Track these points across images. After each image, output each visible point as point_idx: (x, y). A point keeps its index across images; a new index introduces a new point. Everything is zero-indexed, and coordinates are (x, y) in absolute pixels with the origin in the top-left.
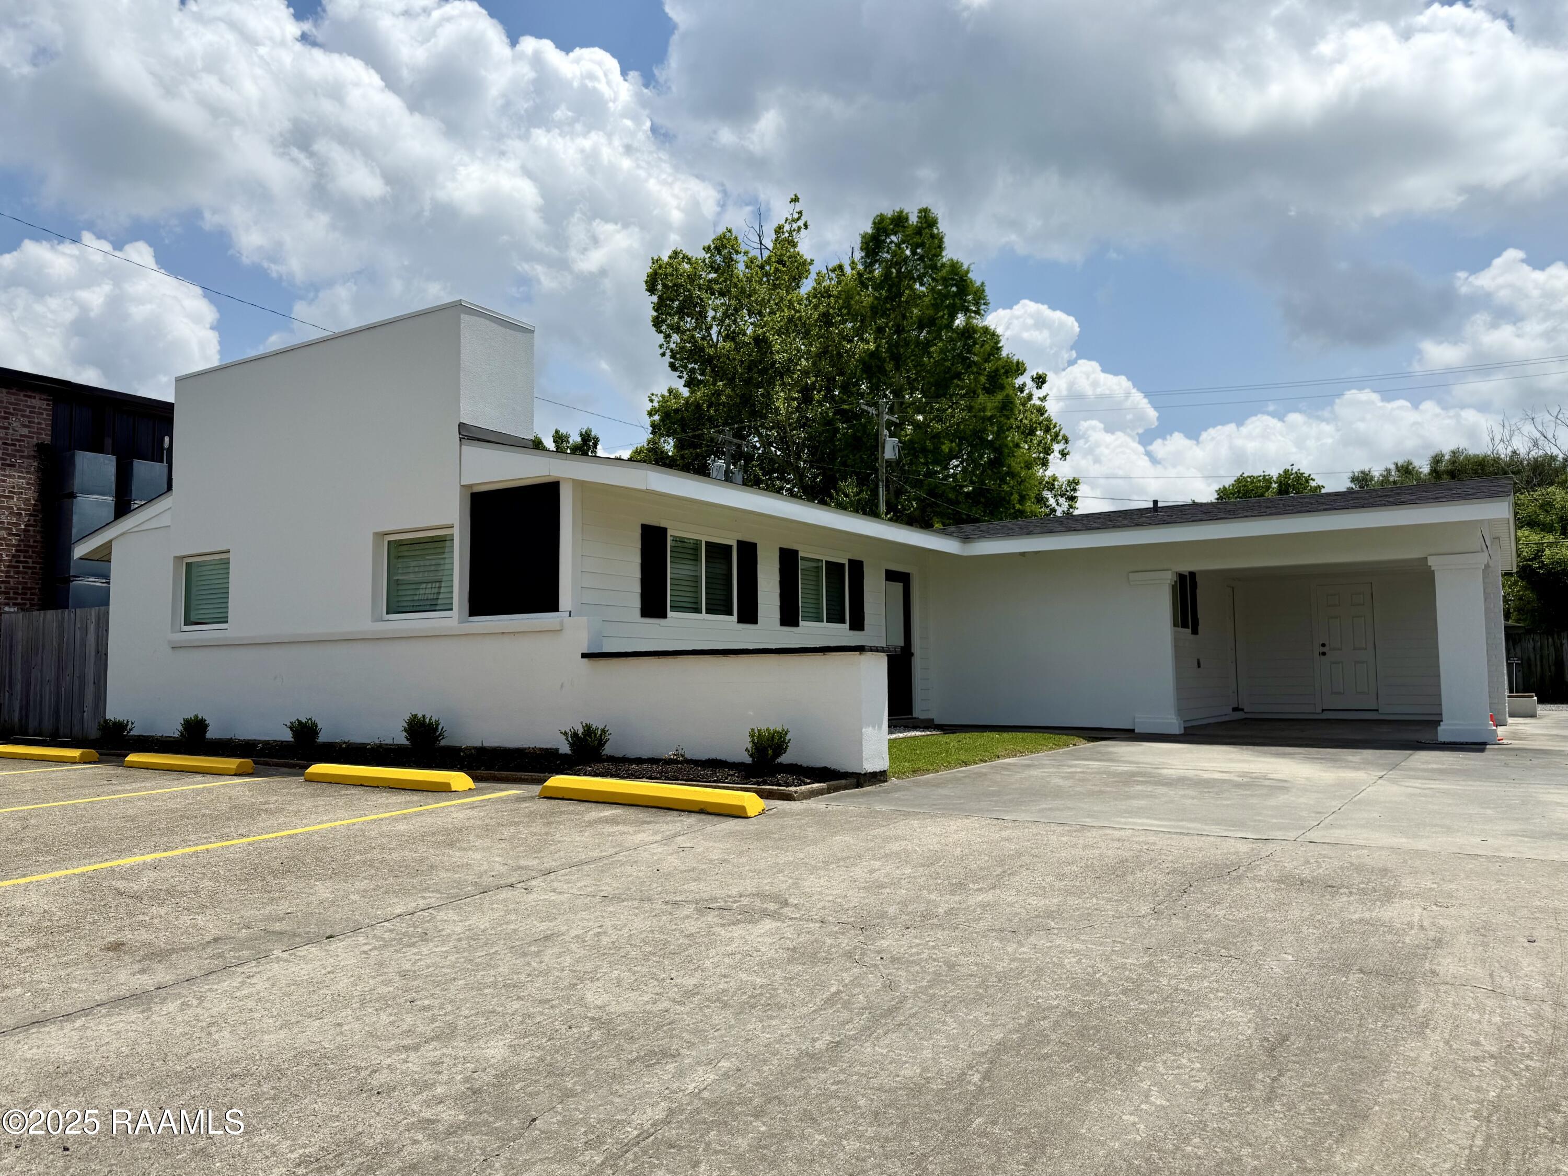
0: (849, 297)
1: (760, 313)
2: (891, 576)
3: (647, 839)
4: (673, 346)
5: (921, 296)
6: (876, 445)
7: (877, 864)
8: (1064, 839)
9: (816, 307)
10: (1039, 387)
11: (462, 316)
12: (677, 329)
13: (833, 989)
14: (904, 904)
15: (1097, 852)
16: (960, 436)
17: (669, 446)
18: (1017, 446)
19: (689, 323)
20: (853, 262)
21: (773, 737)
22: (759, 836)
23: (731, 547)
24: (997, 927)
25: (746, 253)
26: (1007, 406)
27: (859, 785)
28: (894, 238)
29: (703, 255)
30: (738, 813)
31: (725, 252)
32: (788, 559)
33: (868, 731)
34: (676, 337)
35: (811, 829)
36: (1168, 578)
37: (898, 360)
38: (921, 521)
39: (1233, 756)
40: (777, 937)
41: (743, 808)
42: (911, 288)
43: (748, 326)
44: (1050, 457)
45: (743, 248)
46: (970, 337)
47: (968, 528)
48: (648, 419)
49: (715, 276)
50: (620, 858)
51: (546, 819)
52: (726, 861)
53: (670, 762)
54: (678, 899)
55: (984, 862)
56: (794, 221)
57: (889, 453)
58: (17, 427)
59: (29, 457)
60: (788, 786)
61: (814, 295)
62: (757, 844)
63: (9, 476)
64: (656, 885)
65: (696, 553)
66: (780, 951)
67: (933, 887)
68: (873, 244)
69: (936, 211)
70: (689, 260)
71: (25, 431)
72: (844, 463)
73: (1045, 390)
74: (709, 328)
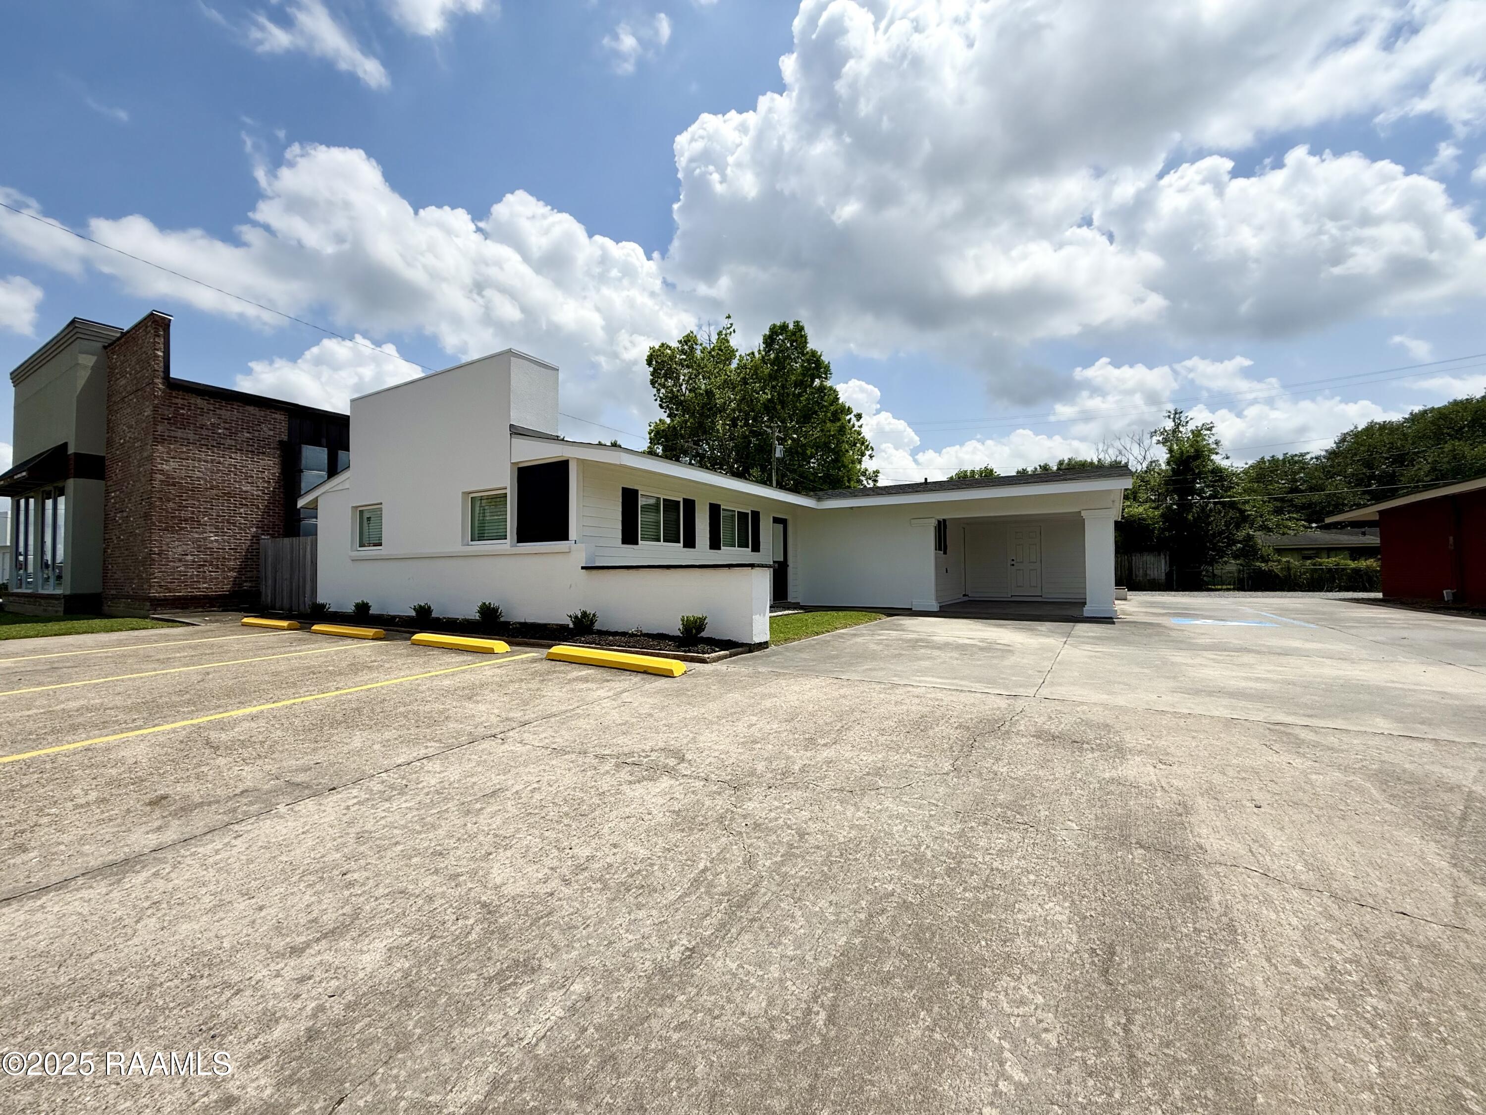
0: (757, 369)
1: (709, 378)
2: (776, 520)
3: (602, 695)
4: (661, 395)
6: (771, 450)
7: (754, 719)
8: (882, 696)
9: (739, 374)
10: (858, 420)
11: (512, 358)
12: (664, 386)
13: (701, 866)
14: (769, 760)
15: (905, 707)
16: (817, 447)
17: (659, 450)
18: (847, 451)
19: (670, 383)
21: (696, 621)
22: (679, 693)
23: (679, 502)
24: (838, 787)
25: (701, 345)
26: (842, 430)
27: (750, 651)
28: (781, 337)
30: (667, 674)
31: (689, 344)
32: (715, 510)
33: (756, 618)
34: (663, 391)
35: (714, 687)
36: (933, 523)
37: (783, 404)
38: (795, 490)
39: (971, 626)
40: (668, 797)
41: (671, 671)
42: (789, 364)
43: (703, 384)
44: (864, 458)
45: (699, 342)
46: (822, 392)
47: (821, 493)
48: (648, 436)
49: (684, 357)
50: (579, 711)
51: (544, 677)
52: (651, 715)
53: (633, 635)
54: (606, 752)
55: (828, 717)
56: (729, 328)
57: (778, 454)
58: (266, 430)
59: (274, 449)
60: (704, 653)
61: (738, 368)
62: (675, 700)
63: (262, 459)
64: (594, 738)
65: (657, 506)
66: (668, 814)
67: (792, 742)
68: (769, 341)
69: (803, 323)
70: (670, 348)
71: (271, 433)
72: (754, 460)
73: (862, 421)
74: (681, 385)
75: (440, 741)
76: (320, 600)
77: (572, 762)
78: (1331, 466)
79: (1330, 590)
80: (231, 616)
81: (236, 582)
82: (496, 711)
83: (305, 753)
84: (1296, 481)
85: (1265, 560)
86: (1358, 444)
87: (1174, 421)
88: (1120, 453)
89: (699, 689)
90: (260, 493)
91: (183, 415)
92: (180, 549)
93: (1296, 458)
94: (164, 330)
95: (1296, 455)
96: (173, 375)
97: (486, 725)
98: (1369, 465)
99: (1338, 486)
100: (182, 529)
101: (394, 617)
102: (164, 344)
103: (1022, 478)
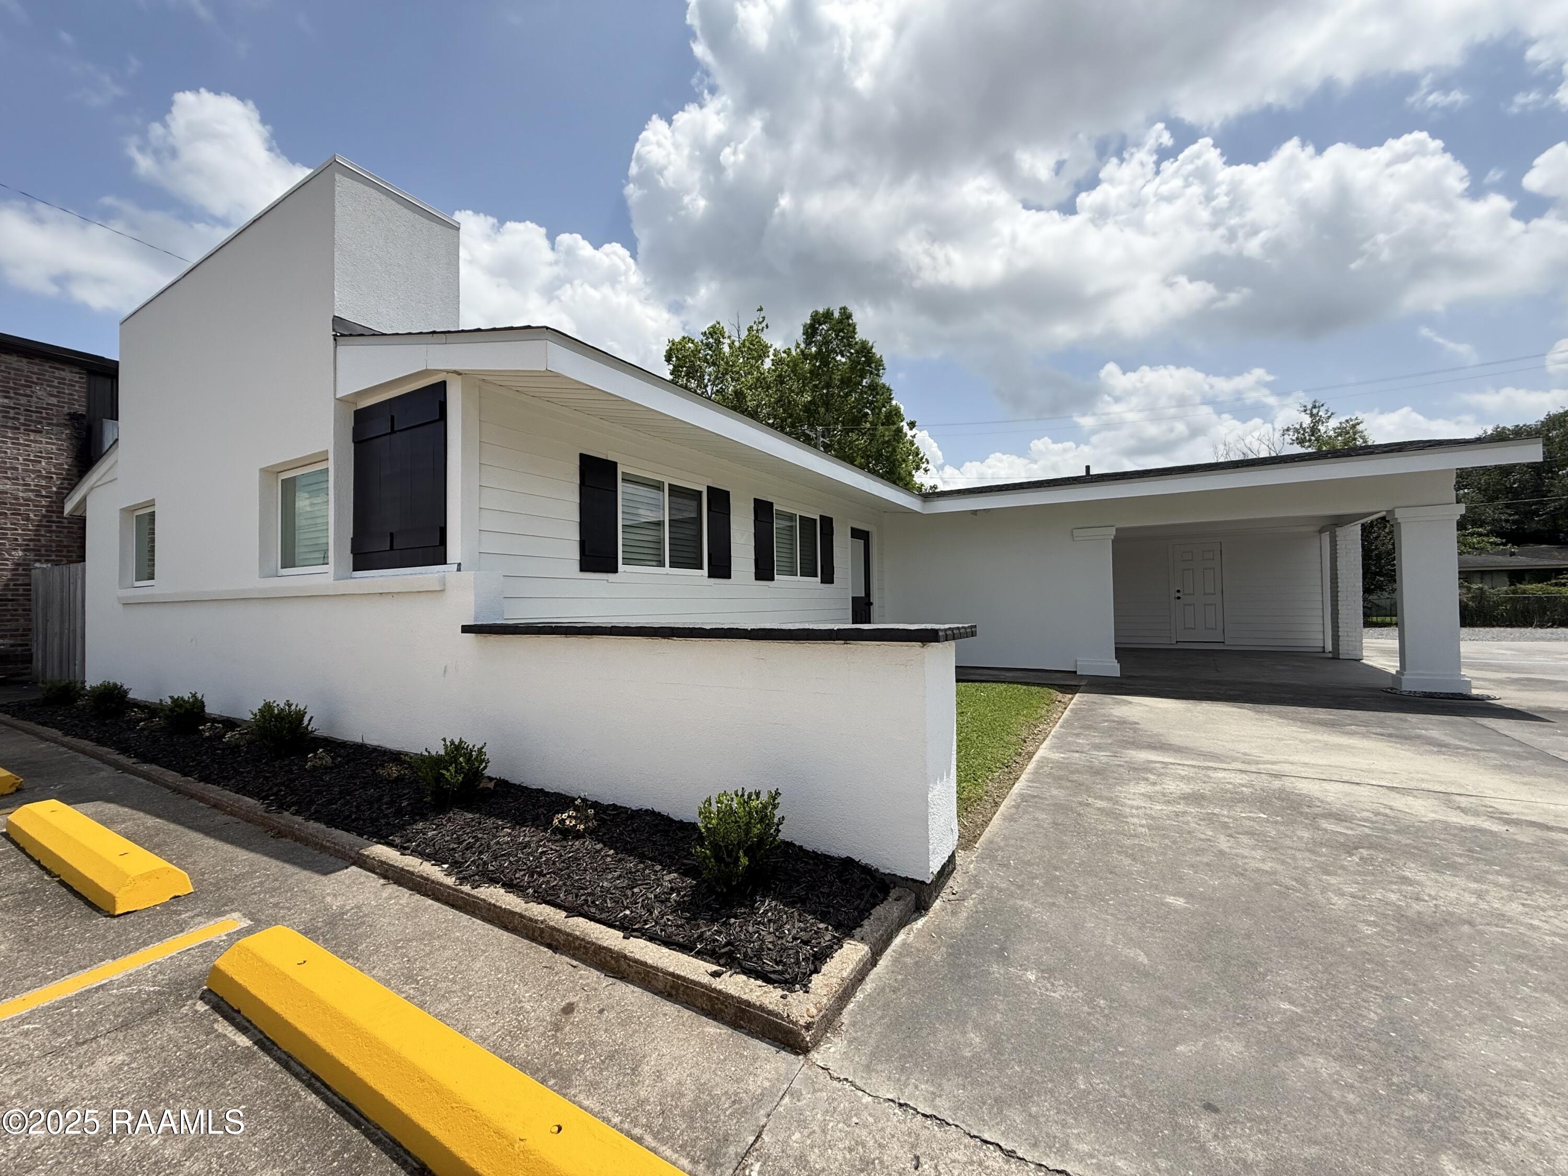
1: (739, 379)
2: (856, 534)
5: (842, 364)
9: (774, 372)
16: (868, 456)
19: (693, 383)
20: (798, 344)
21: (749, 820)
23: (699, 492)
25: (729, 338)
26: (898, 434)
27: (919, 907)
28: (824, 326)
29: (701, 338)
31: (715, 336)
32: (763, 510)
33: (935, 795)
36: (1111, 534)
37: (827, 404)
42: (834, 358)
44: (917, 473)
45: (727, 335)
46: (874, 390)
49: (709, 352)
56: (760, 323)
58: (44, 395)
59: (58, 425)
61: (773, 366)
63: (34, 441)
68: (810, 332)
69: (851, 308)
70: (693, 342)
74: (706, 386)
87: (1311, 416)
90: (31, 495)
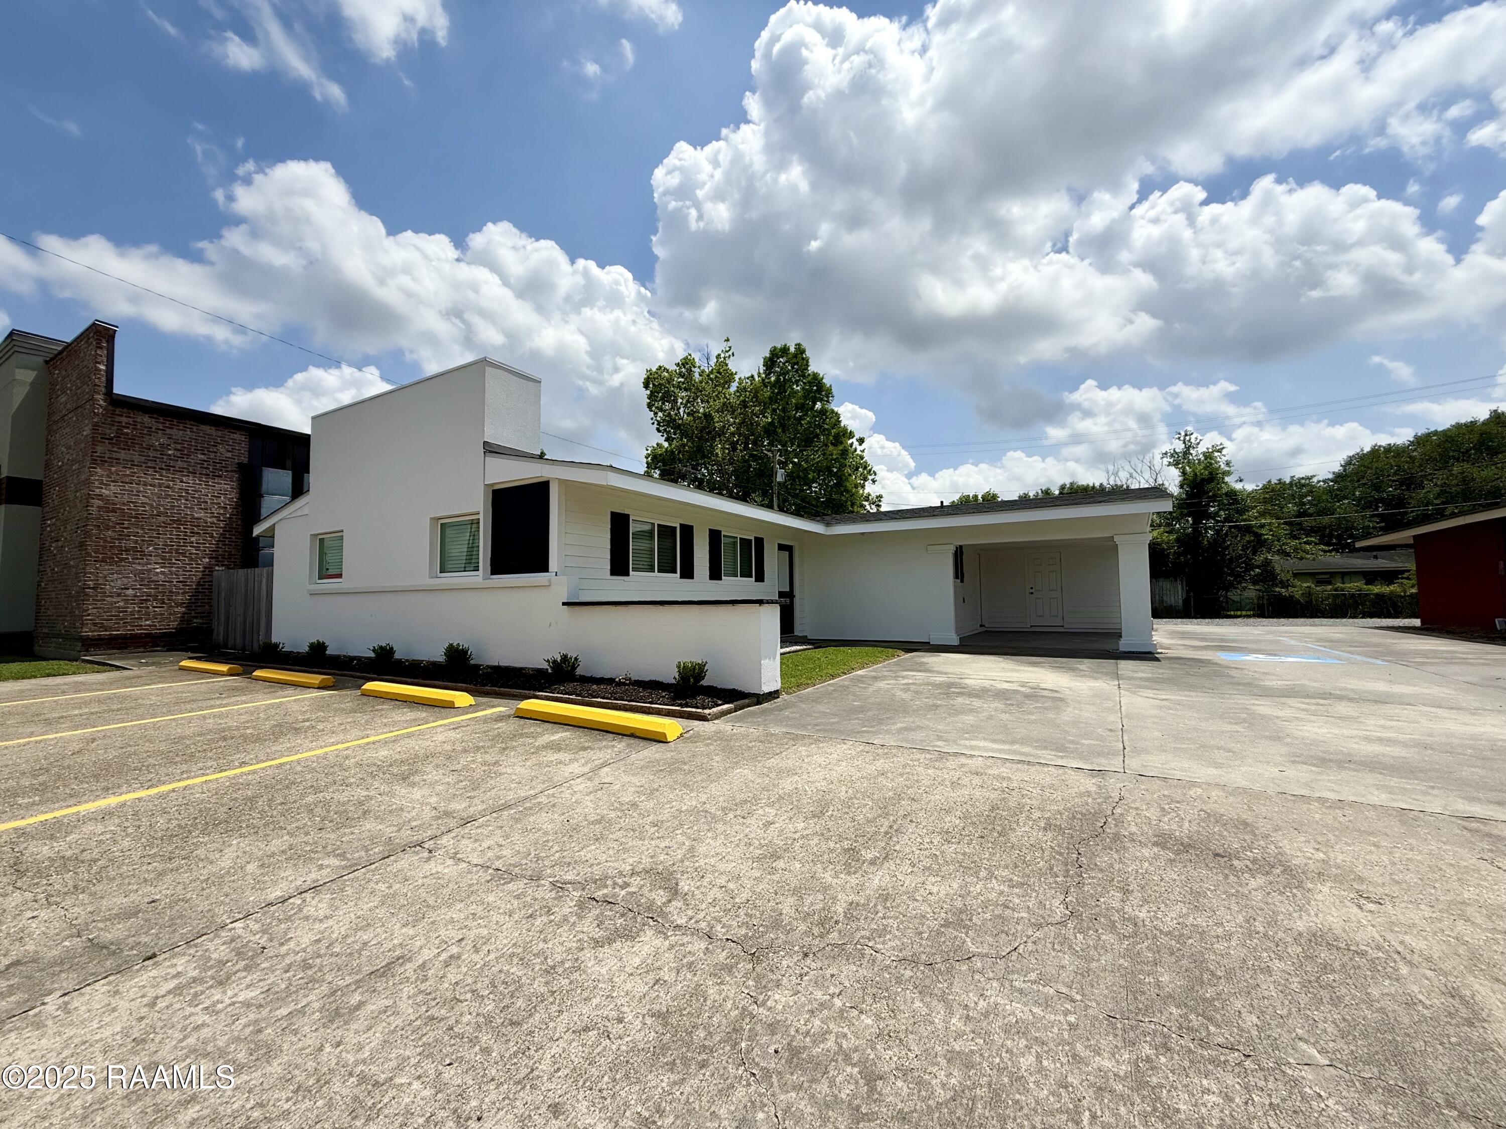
0: (757, 392)
1: (708, 402)
2: (782, 547)
3: (576, 771)
4: (658, 419)
5: (797, 392)
6: (772, 474)
8: (931, 772)
10: (860, 445)
11: (487, 368)
12: (661, 410)
14: (799, 894)
15: (965, 792)
16: (819, 471)
17: (656, 474)
18: (850, 476)
19: (667, 406)
20: (759, 373)
21: (694, 669)
22: (673, 767)
23: (675, 528)
24: (909, 954)
25: (699, 367)
26: (845, 453)
27: (759, 703)
29: (675, 368)
30: (658, 739)
32: (715, 536)
33: (763, 662)
34: (660, 414)
35: (717, 758)
36: (952, 549)
37: (783, 426)
38: (799, 515)
40: (651, 979)
41: (664, 735)
42: (790, 387)
43: (701, 408)
44: (866, 483)
47: (826, 519)
48: (645, 460)
49: (682, 380)
50: (543, 799)
51: (505, 743)
52: (634, 805)
53: (620, 684)
54: (568, 877)
55: (867, 811)
56: (727, 352)
57: (779, 479)
58: (223, 451)
59: (232, 471)
60: (704, 708)
61: (738, 391)
62: (669, 779)
63: (218, 483)
64: (556, 848)
65: (651, 532)
66: (649, 1021)
67: (826, 856)
68: (770, 363)
69: (805, 345)
70: (668, 371)
71: (229, 455)
72: (754, 484)
73: (864, 446)
74: (679, 409)
75: (342, 856)
76: (274, 640)
77: (517, 897)
78: (1338, 489)
79: (1354, 617)
80: (171, 657)
81: (185, 619)
82: (433, 800)
83: (146, 880)
84: (1304, 504)
85: (1285, 585)
86: (1365, 467)
87: (1184, 443)
88: (1131, 476)
89: (698, 760)
90: (215, 520)
91: (127, 434)
92: (119, 582)
93: (1303, 481)
94: (107, 342)
95: (1303, 478)
96: (116, 390)
97: (414, 824)
98: (1377, 488)
99: (1345, 508)
100: (122, 560)
101: (353, 658)
102: (107, 357)
103: (1024, 503)
